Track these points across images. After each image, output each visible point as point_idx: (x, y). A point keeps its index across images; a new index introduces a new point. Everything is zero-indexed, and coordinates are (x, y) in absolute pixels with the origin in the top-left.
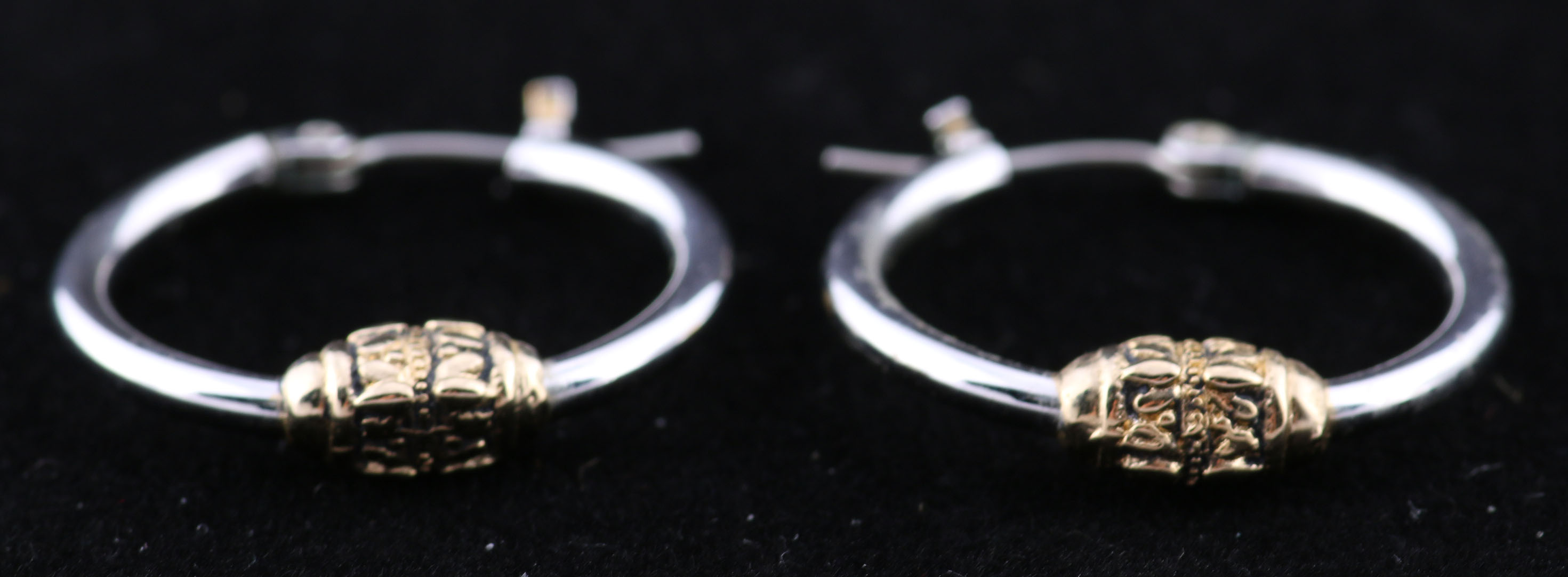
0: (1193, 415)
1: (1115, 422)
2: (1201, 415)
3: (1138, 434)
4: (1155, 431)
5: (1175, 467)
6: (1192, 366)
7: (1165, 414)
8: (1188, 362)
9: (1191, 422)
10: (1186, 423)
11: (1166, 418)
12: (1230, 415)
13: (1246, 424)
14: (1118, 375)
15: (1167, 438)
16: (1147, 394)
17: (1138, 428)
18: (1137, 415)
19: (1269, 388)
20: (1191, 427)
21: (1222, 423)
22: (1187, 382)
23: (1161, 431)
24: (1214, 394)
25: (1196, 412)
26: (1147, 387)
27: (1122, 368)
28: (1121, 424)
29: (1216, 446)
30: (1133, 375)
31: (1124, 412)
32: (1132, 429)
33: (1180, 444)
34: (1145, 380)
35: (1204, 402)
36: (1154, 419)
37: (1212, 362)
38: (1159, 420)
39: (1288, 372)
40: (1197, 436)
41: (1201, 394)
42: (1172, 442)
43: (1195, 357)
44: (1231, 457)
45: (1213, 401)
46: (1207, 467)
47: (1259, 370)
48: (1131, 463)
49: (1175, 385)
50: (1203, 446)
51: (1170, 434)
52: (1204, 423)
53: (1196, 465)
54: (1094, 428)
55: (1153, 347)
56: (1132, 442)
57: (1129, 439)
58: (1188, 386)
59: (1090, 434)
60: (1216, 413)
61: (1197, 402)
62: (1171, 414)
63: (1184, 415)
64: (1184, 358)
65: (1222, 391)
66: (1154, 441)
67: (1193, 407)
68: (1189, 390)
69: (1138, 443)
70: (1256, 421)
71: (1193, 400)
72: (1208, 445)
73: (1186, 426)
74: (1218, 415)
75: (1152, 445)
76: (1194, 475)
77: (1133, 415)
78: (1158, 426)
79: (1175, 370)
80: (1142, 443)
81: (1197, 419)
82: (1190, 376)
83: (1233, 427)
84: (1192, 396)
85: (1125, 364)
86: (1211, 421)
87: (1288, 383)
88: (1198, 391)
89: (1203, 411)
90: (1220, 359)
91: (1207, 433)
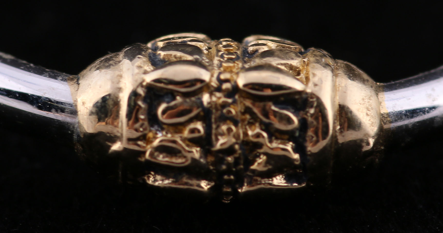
0: (224, 128)
1: (136, 135)
2: (233, 128)
3: (161, 149)
4: (180, 145)
5: (205, 185)
6: (225, 71)
7: (192, 126)
8: (220, 66)
9: (222, 135)
10: (216, 136)
11: (193, 131)
12: (267, 127)
13: (286, 137)
14: (139, 81)
15: (196, 152)
16: (173, 103)
17: (161, 141)
18: (161, 126)
19: (312, 95)
20: (222, 140)
21: (258, 135)
22: (219, 89)
23: (188, 146)
24: (248, 103)
25: (228, 124)
26: (172, 95)
27: (146, 72)
28: (144, 138)
29: (253, 163)
30: (158, 81)
31: (146, 123)
32: (156, 143)
33: (211, 159)
34: (171, 87)
35: (236, 112)
36: (181, 132)
37: (247, 66)
38: (186, 133)
39: (335, 75)
40: (230, 151)
41: (235, 102)
42: (201, 157)
43: (230, 60)
44: (270, 174)
45: (247, 110)
46: (241, 186)
47: (302, 76)
48: (155, 181)
49: (204, 93)
50: (237, 162)
51: (198, 149)
52: (237, 136)
53: (229, 183)
54: (114, 139)
55: (182, 47)
56: (155, 158)
57: (151, 154)
58: (218, 94)
59: (110, 147)
60: (251, 124)
61: (230, 112)
62: (199, 126)
63: (214, 126)
64: (216, 61)
65: (256, 99)
66: (180, 157)
67: (224, 118)
68: (219, 98)
69: (162, 158)
70: (297, 134)
71: (225, 111)
72: (242, 162)
73: (217, 140)
74: (253, 127)
75: (178, 161)
76: (228, 194)
77: (156, 127)
78: (184, 140)
79: (205, 75)
80: (167, 159)
81: (229, 130)
82: (221, 82)
83: (271, 142)
84: (224, 105)
85: (149, 67)
86: (246, 134)
87: (335, 88)
88: (230, 101)
89: (236, 123)
90: (258, 61)
91: (241, 148)
